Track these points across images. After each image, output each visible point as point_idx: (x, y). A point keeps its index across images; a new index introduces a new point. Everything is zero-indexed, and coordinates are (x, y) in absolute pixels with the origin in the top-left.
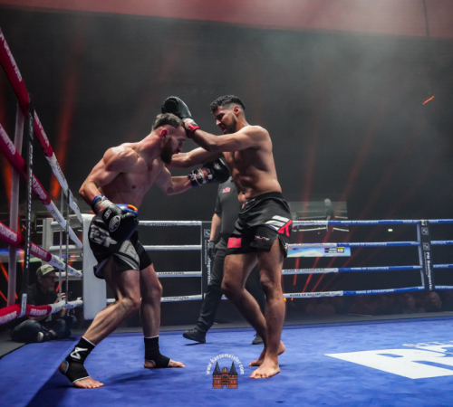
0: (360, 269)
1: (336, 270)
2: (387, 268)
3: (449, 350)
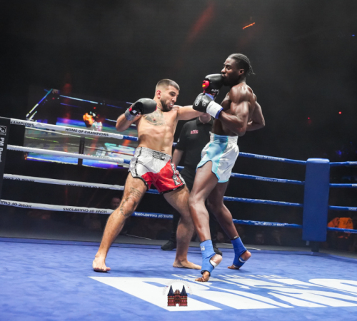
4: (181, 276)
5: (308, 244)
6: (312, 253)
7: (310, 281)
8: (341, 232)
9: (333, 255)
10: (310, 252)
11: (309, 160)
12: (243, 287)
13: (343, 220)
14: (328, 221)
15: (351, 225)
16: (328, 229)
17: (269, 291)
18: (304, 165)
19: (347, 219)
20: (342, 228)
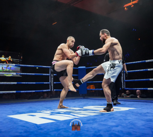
0: (25, 83)
1: (16, 83)
2: (35, 83)
3: (52, 113)
4: (40, 111)
5: (81, 95)
6: (83, 98)
7: (84, 108)
8: (91, 90)
9: (89, 98)
10: (82, 98)
11: (79, 67)
12: (62, 113)
13: (91, 86)
14: (87, 87)
15: (94, 87)
16: (87, 90)
17: (70, 113)
18: (78, 69)
19: (93, 85)
20: (91, 89)
